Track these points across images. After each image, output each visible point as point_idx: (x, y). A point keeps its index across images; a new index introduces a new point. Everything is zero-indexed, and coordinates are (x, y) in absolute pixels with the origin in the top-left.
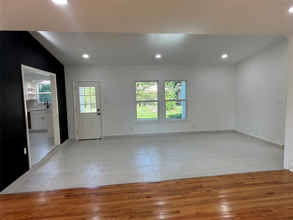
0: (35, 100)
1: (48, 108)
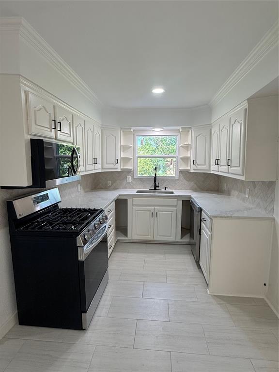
1: (157, 188)
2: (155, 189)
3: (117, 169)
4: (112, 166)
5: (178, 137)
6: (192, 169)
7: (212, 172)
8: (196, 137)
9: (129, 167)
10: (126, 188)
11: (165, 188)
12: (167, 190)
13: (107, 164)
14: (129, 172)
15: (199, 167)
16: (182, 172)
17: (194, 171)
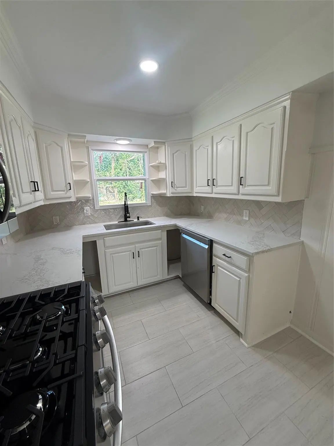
1: (128, 219)
2: (126, 220)
3: (70, 198)
4: (61, 194)
5: (146, 154)
6: (169, 192)
7: (195, 195)
8: (173, 154)
9: (86, 193)
10: (84, 224)
11: (138, 218)
12: (141, 220)
13: (53, 191)
14: (87, 201)
15: (179, 190)
16: (154, 197)
17: (172, 195)
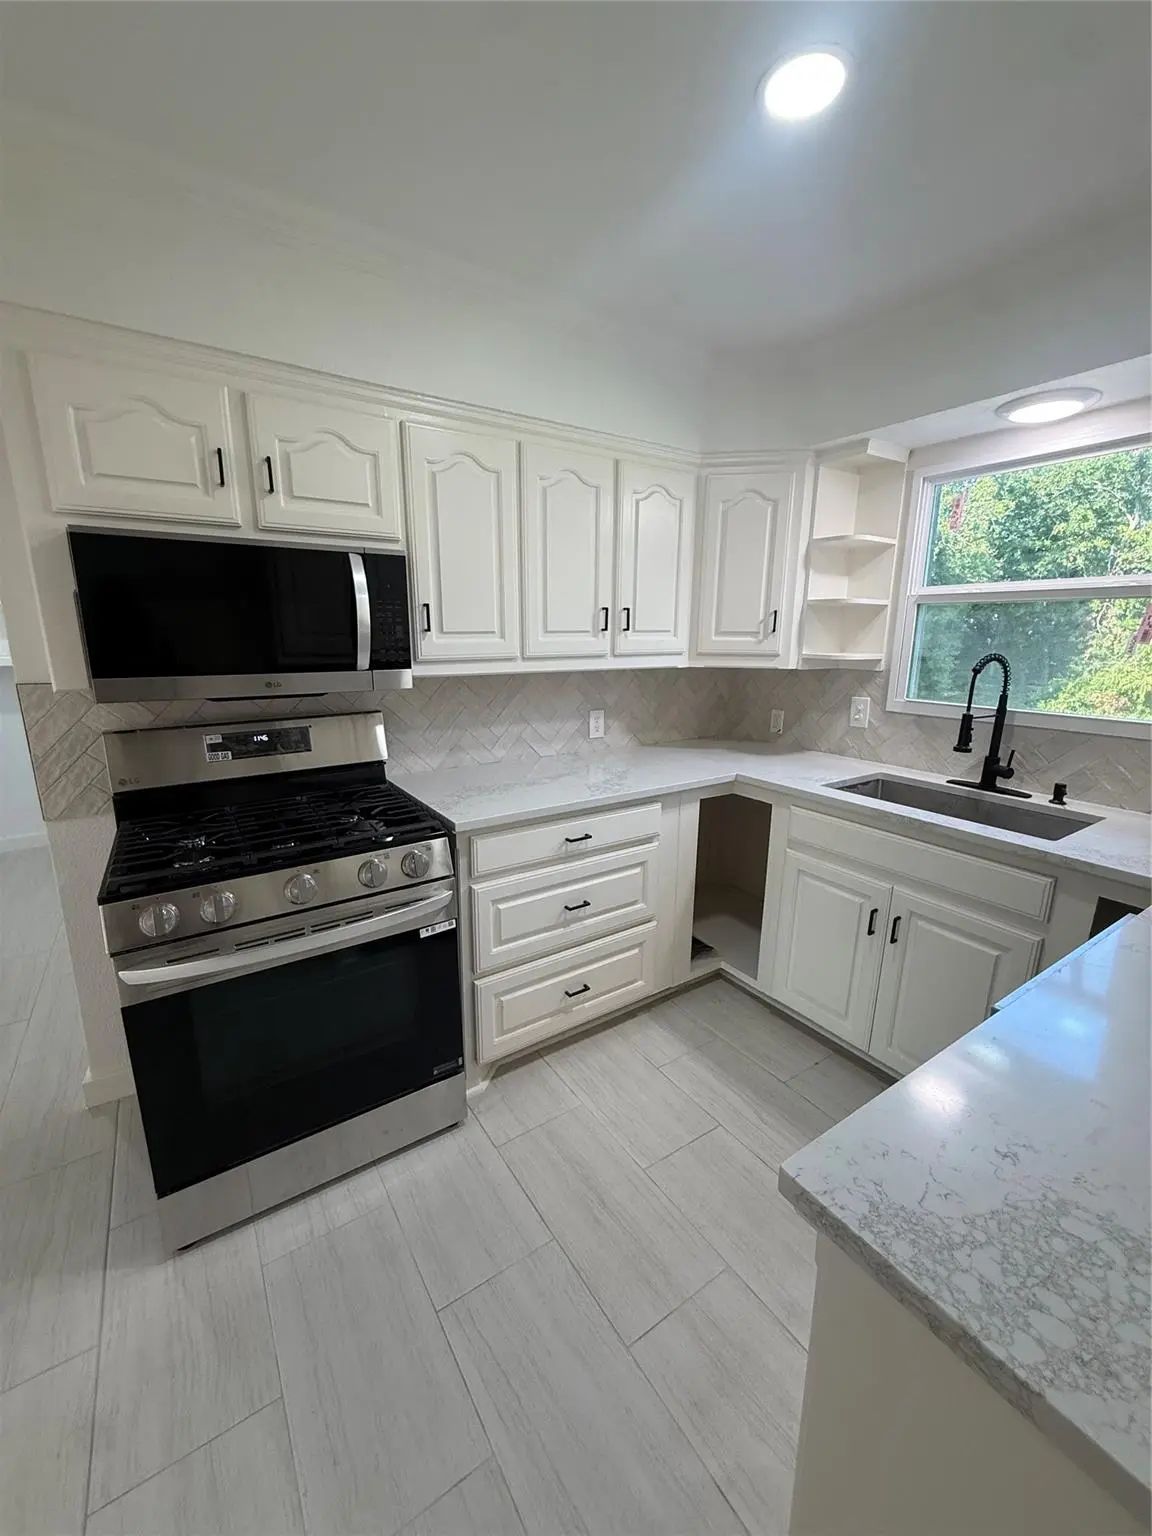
0: (865, 676)
1: (1000, 782)
2: (988, 783)
3: (773, 656)
10: (840, 753)
11: (1059, 793)
12: (1068, 802)
13: (720, 633)
14: (864, 674)
